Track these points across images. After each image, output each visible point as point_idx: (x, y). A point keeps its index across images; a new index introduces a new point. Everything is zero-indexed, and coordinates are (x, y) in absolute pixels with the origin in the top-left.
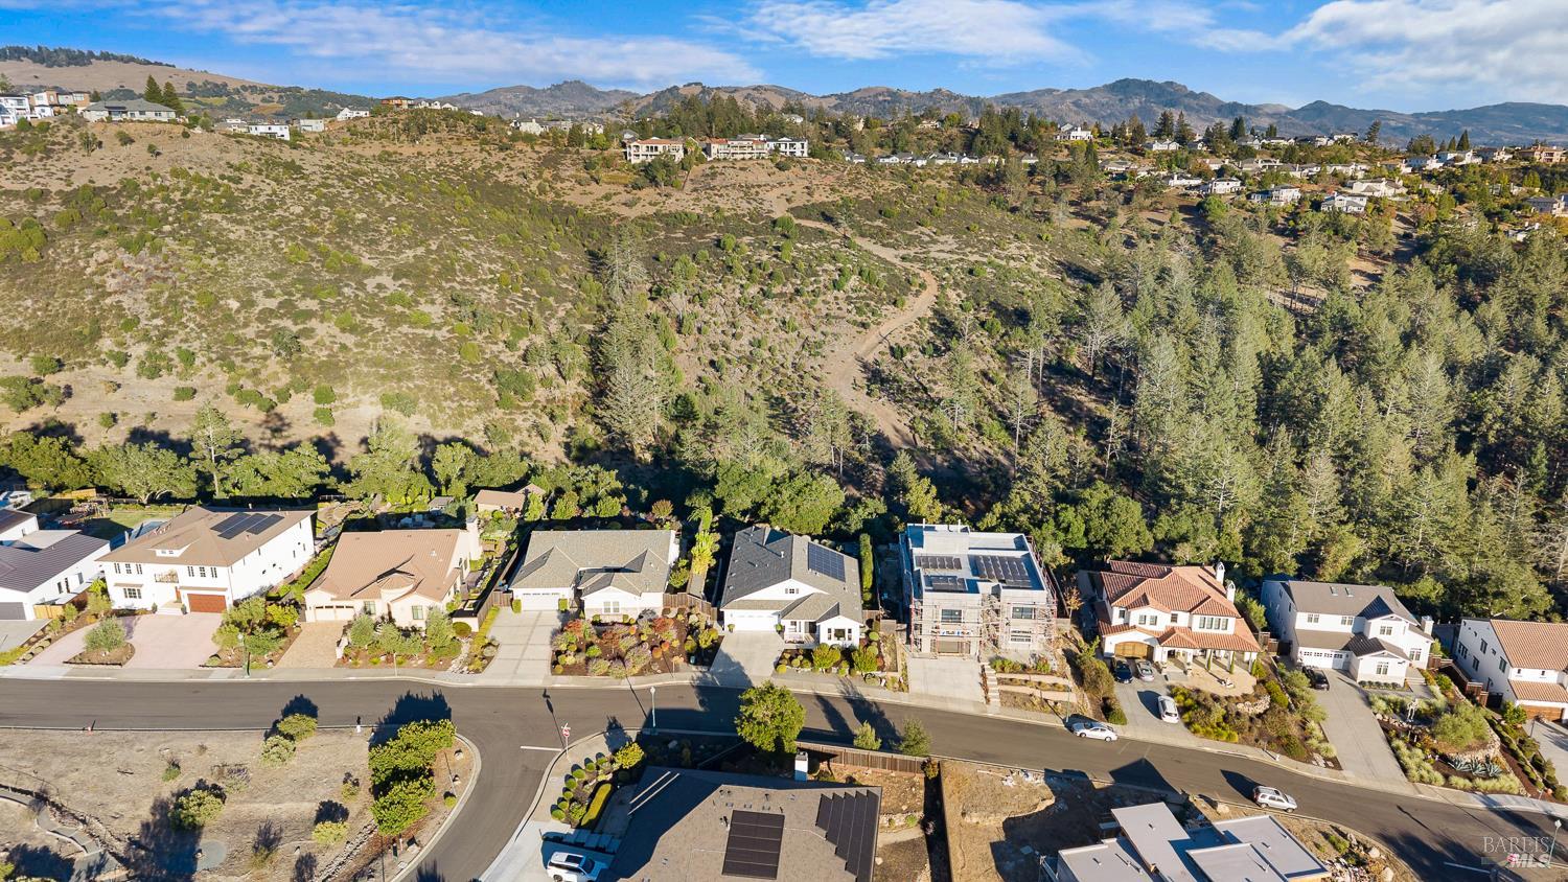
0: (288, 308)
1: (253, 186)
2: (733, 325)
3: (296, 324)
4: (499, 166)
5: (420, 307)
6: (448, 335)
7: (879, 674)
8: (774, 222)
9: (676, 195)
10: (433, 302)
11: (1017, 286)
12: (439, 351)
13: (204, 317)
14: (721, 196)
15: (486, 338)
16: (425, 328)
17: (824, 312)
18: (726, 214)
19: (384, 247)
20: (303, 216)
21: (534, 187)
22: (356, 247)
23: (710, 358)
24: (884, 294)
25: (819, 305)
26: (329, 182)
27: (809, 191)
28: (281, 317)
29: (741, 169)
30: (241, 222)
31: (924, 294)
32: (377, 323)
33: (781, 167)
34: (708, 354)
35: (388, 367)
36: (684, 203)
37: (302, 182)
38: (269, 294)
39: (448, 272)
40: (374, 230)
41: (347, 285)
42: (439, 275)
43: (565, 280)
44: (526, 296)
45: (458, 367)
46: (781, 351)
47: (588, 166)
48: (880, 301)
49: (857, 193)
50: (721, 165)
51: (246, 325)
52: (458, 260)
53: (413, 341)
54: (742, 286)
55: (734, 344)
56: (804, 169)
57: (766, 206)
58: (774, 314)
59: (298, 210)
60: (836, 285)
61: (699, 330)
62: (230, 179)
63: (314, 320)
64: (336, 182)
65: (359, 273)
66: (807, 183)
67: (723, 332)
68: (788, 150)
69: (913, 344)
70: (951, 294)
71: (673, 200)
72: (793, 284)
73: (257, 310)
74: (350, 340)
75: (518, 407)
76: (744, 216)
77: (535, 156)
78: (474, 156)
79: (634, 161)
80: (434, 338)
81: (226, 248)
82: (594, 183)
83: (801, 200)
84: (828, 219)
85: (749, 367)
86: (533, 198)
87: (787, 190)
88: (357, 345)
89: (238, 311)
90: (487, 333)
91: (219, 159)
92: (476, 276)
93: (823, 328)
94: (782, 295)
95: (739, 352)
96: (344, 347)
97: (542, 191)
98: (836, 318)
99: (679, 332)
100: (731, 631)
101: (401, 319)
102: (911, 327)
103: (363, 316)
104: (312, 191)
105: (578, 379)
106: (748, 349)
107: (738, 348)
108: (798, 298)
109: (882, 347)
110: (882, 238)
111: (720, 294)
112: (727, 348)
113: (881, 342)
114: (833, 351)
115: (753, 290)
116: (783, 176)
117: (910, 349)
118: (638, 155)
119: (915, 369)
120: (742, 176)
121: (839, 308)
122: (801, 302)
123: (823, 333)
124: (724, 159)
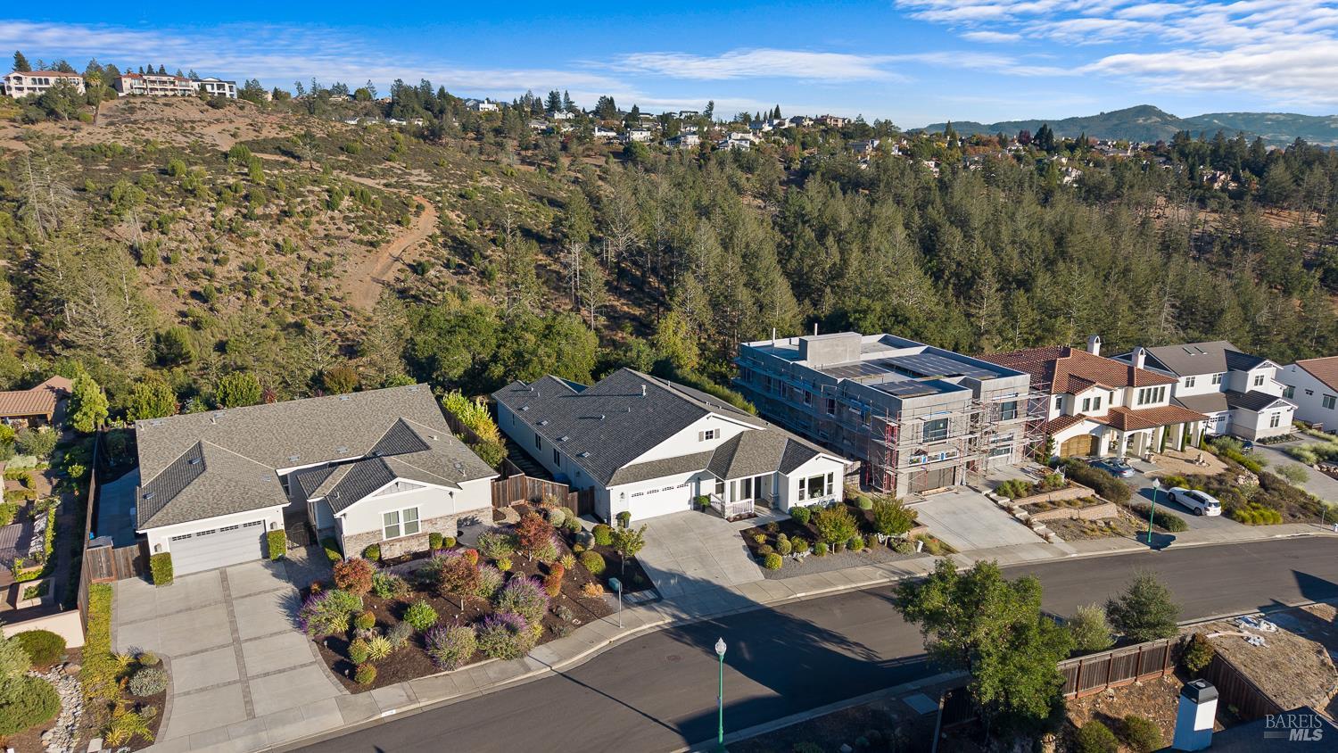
2: (213, 250)
8: (224, 155)
9: (86, 128)
11: (512, 207)
14: (148, 129)
17: (322, 233)
18: (160, 147)
23: (190, 289)
24: (384, 214)
25: (314, 226)
27: (255, 127)
29: (165, 105)
31: (425, 215)
33: (212, 105)
34: (185, 285)
36: (99, 136)
46: (282, 275)
48: (381, 220)
50: (138, 101)
54: (212, 209)
55: (220, 271)
56: (240, 108)
57: (208, 140)
58: (262, 236)
60: (330, 205)
61: (167, 260)
66: (248, 121)
67: (202, 259)
69: (433, 260)
70: (452, 216)
71: (84, 133)
72: (277, 205)
76: (183, 149)
79: (17, 94)
83: (248, 134)
84: (285, 153)
85: (247, 294)
87: (231, 127)
93: (326, 249)
94: (266, 217)
95: (229, 279)
98: (338, 238)
99: (139, 264)
100: (626, 523)
102: (424, 244)
106: (240, 275)
107: (226, 274)
108: (287, 219)
109: (399, 265)
110: (355, 169)
111: (185, 219)
112: (211, 276)
113: (397, 260)
114: (345, 271)
115: (228, 213)
116: (219, 113)
117: (433, 265)
118: (21, 89)
119: (444, 284)
120: (167, 109)
121: (339, 229)
122: (292, 223)
123: (326, 254)
124: (142, 95)
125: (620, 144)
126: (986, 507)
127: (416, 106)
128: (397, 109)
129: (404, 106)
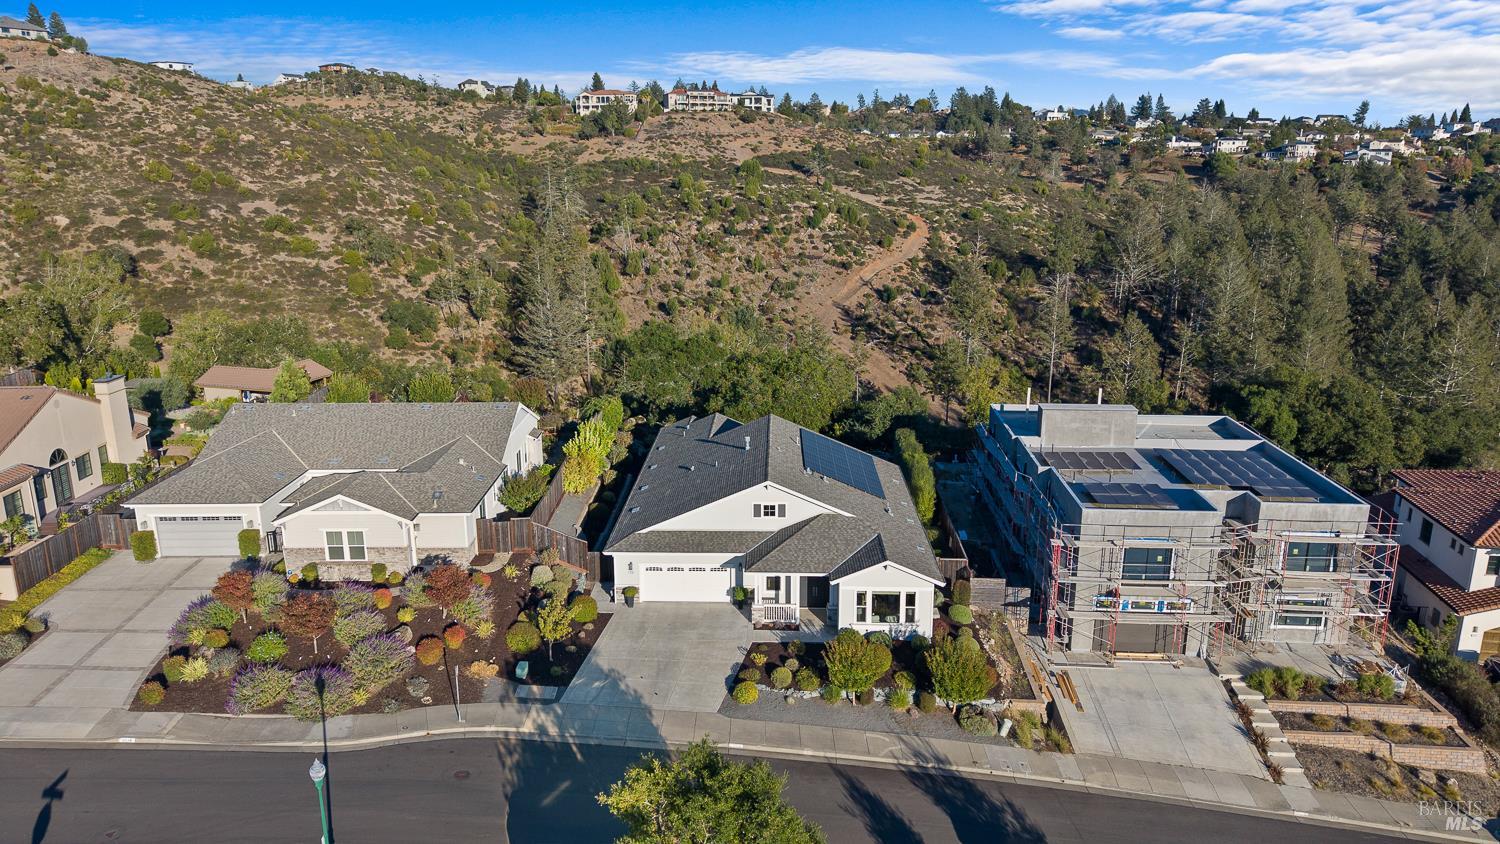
0: (133, 228)
1: (120, 104)
2: (689, 264)
3: (139, 246)
4: (434, 118)
5: (306, 235)
6: (336, 266)
7: (990, 704)
8: (738, 169)
9: (628, 143)
10: (323, 230)
11: (1020, 230)
12: (321, 282)
13: (20, 234)
14: (679, 144)
15: (383, 271)
16: (307, 257)
17: (797, 251)
18: (683, 161)
19: (272, 171)
20: (176, 134)
21: (471, 138)
22: (236, 170)
23: (659, 300)
24: (867, 233)
25: (791, 243)
26: (217, 104)
27: (777, 141)
28: (121, 237)
29: (701, 120)
30: (96, 138)
31: (913, 236)
32: (247, 249)
33: (744, 120)
34: (658, 296)
35: (251, 297)
36: (636, 151)
37: (183, 103)
38: (111, 211)
39: (347, 200)
40: (261, 153)
41: (215, 207)
42: (335, 202)
43: (491, 218)
44: (440, 230)
45: (343, 301)
46: (745, 292)
47: (533, 118)
48: (863, 240)
49: (830, 144)
50: (679, 116)
51: (73, 245)
52: (362, 188)
53: (290, 270)
54: (699, 223)
55: (689, 285)
56: (771, 122)
57: (729, 154)
58: (737, 252)
59: (171, 128)
60: (811, 222)
61: (648, 271)
62: (93, 95)
63: (163, 242)
64: (224, 105)
65: (233, 195)
66: (774, 135)
67: (676, 272)
68: (753, 105)
69: (904, 286)
70: (946, 237)
71: (624, 147)
72: (760, 221)
73: (90, 229)
74: (207, 266)
75: (414, 347)
76: (704, 163)
77: (476, 111)
78: (409, 111)
79: (583, 112)
80: (317, 267)
81: (70, 162)
82: (537, 135)
83: (768, 149)
84: (798, 168)
85: (707, 309)
86: (469, 150)
87: (753, 141)
88: (215, 272)
89: (67, 229)
90: (386, 265)
91: (85, 74)
92: (381, 206)
93: (796, 269)
94: (746, 232)
95: (695, 293)
96: (198, 274)
97: (479, 142)
98: (811, 257)
99: (624, 273)
100: (629, 602)
101: (280, 245)
102: (901, 268)
103: (230, 241)
104: (192, 111)
105: (494, 320)
106: (705, 290)
107: (693, 288)
108: (766, 236)
109: (867, 290)
110: (861, 186)
111: (673, 231)
112: (680, 288)
113: (866, 284)
114: (808, 293)
115: (713, 227)
116: (747, 127)
117: (901, 291)
118: (587, 107)
119: (908, 313)
120: (702, 125)
121: (815, 248)
122: (769, 240)
123: (795, 274)
124: (683, 110)
125: (1202, 156)
126: (1207, 698)
127: (974, 117)
128: (952, 120)
129: (960, 117)
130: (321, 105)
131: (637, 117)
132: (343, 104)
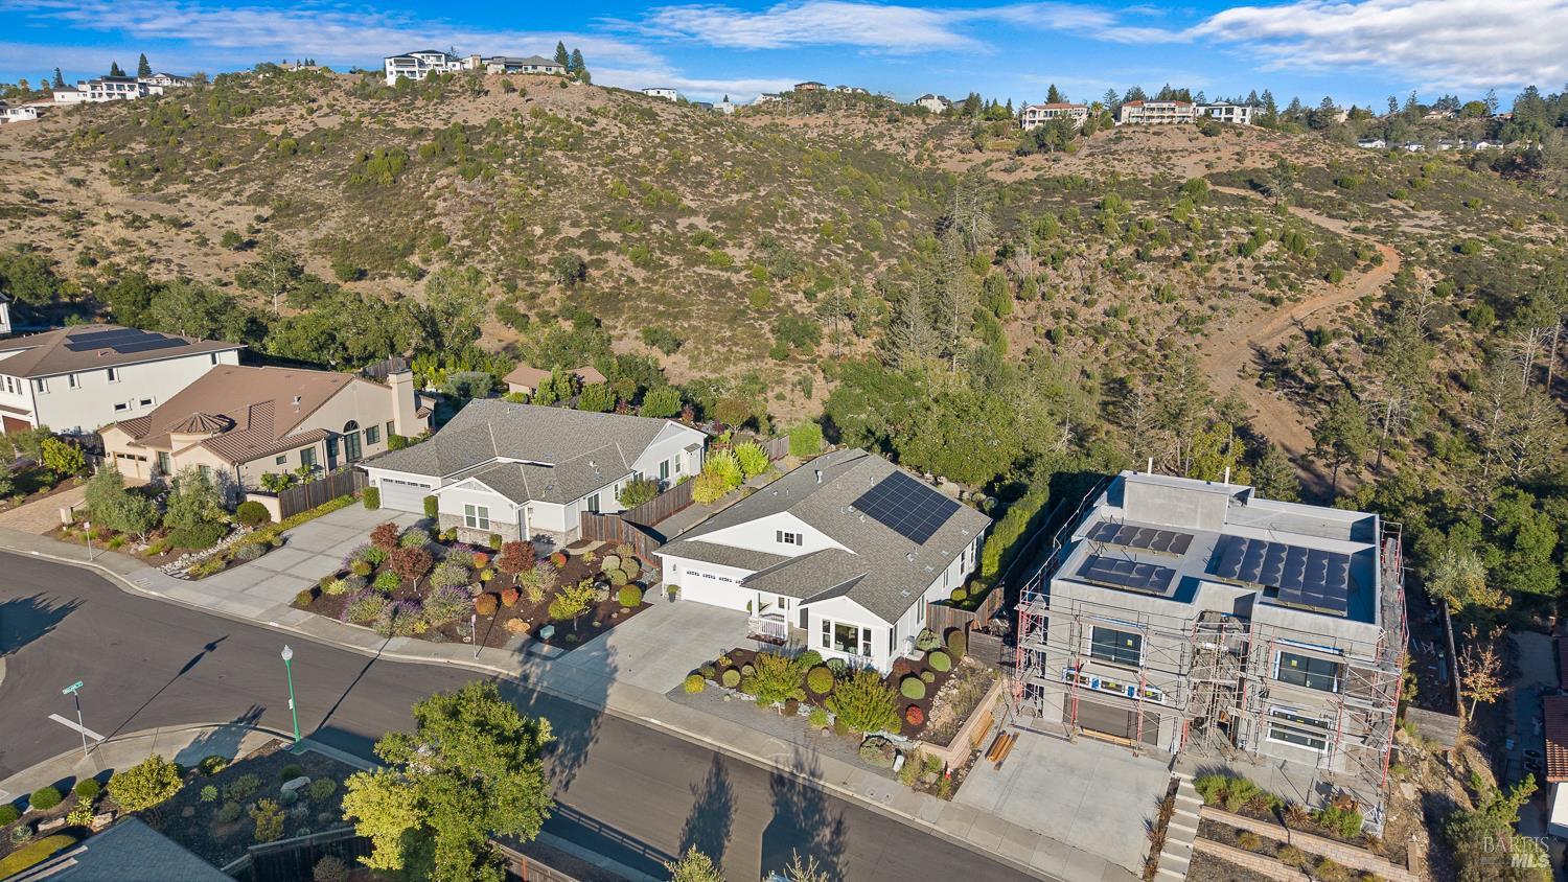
0: (591, 241)
1: (604, 129)
2: (1088, 290)
3: (591, 254)
4: (881, 135)
5: (727, 250)
6: (745, 280)
7: (901, 741)
8: (1181, 188)
9: (1066, 158)
10: (741, 246)
11: (1531, 269)
12: (729, 294)
13: (507, 241)
14: (1122, 160)
15: (785, 286)
16: (722, 270)
17: (1220, 282)
18: (1121, 179)
19: (711, 190)
20: (640, 156)
21: (911, 156)
22: (681, 189)
23: (1049, 327)
24: (1314, 265)
25: (1214, 272)
26: (680, 128)
27: (1240, 156)
28: (579, 246)
29: (1154, 133)
30: (576, 159)
31: (1377, 270)
32: (674, 261)
33: (1206, 133)
34: (1049, 322)
35: (668, 304)
36: (1074, 168)
37: (653, 127)
38: (575, 224)
39: (769, 218)
40: (705, 173)
41: (657, 222)
42: (759, 221)
43: (901, 237)
44: (848, 248)
45: (744, 312)
46: (1146, 324)
47: (977, 133)
48: (1306, 273)
49: (1307, 160)
50: (1130, 130)
51: (543, 251)
52: (785, 206)
53: (705, 282)
54: (1111, 246)
55: (1084, 313)
56: (1239, 135)
57: (1177, 172)
58: (1147, 280)
59: (636, 150)
60: (1242, 250)
61: (1044, 296)
62: (584, 121)
63: (610, 252)
64: (686, 129)
65: (675, 210)
66: (1238, 149)
67: (1073, 298)
68: (1223, 116)
69: (1345, 329)
70: (1422, 274)
71: (1062, 164)
72: (1181, 247)
73: (557, 238)
74: (639, 275)
75: (794, 359)
76: (1145, 181)
77: (924, 127)
78: (859, 126)
79: (1028, 127)
80: (728, 280)
81: (556, 180)
82: (976, 151)
83: (1226, 165)
84: (1254, 186)
85: (1096, 340)
86: (907, 167)
87: (1211, 156)
88: (644, 280)
89: (541, 238)
90: (789, 281)
91: (582, 104)
92: (798, 224)
93: (1214, 301)
94: (1164, 258)
95: (1088, 322)
96: (631, 281)
97: (919, 159)
98: (1235, 290)
99: (1018, 298)
100: (672, 597)
101: (702, 259)
102: (1347, 307)
103: (662, 253)
104: (657, 135)
105: (875, 338)
106: (1100, 318)
107: (1088, 317)
108: (1185, 263)
109: (1295, 331)
110: (1330, 209)
111: (1080, 255)
112: (1073, 315)
113: (1296, 323)
114: (1220, 330)
115: (1126, 252)
116: (1208, 141)
117: (1337, 334)
118: (1033, 122)
119: (1341, 361)
120: (1155, 140)
121: (1242, 279)
122: (1188, 268)
123: (1211, 307)
124: (1137, 123)
126: (1139, 790)
127: (1541, 123)
128: (1508, 129)
129: (1520, 124)
130: (782, 124)
131: (1083, 132)
132: (802, 123)
